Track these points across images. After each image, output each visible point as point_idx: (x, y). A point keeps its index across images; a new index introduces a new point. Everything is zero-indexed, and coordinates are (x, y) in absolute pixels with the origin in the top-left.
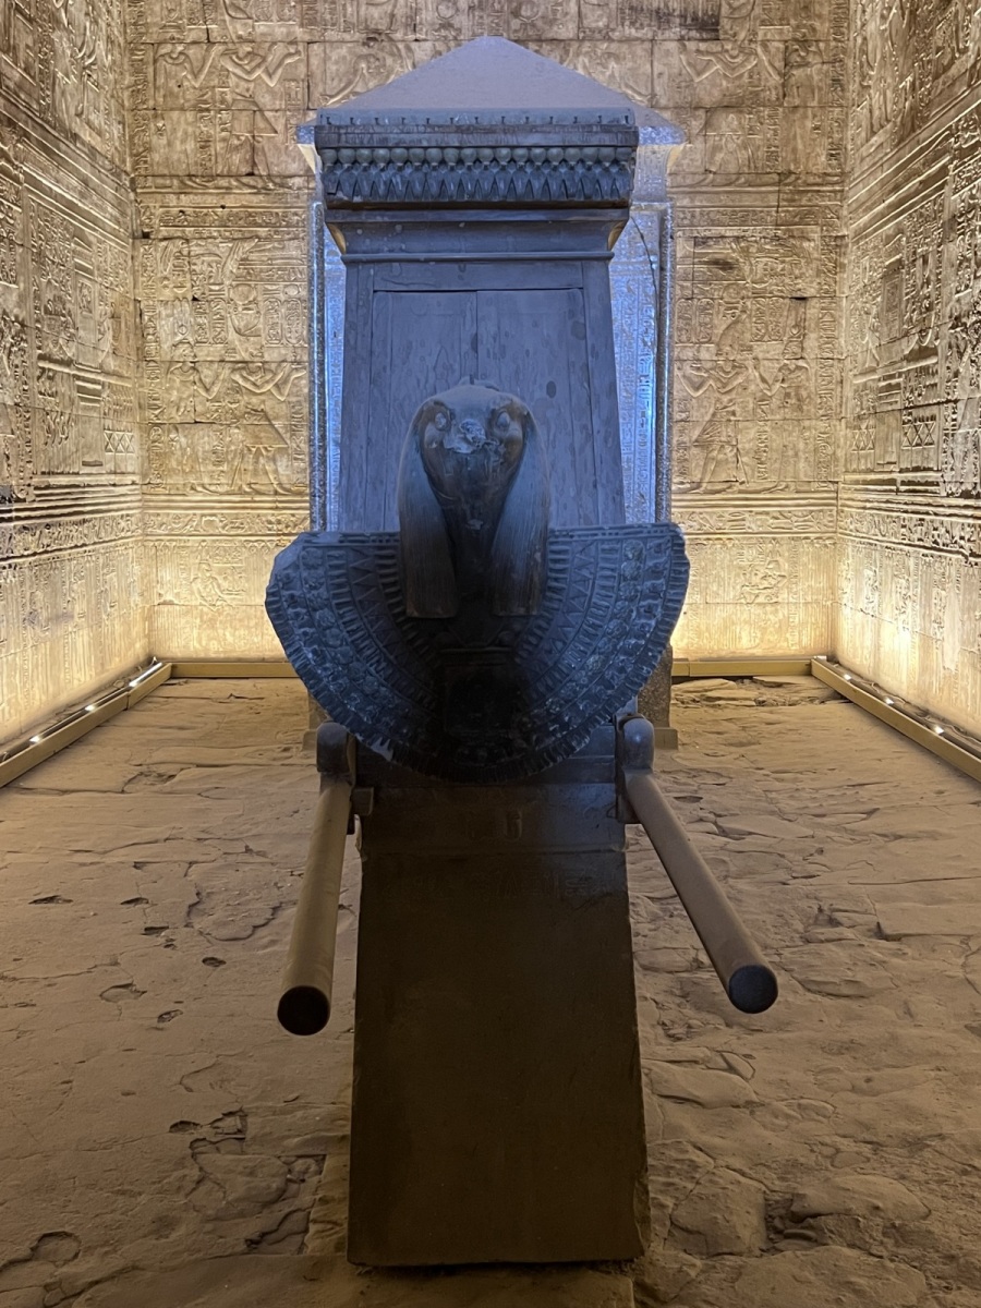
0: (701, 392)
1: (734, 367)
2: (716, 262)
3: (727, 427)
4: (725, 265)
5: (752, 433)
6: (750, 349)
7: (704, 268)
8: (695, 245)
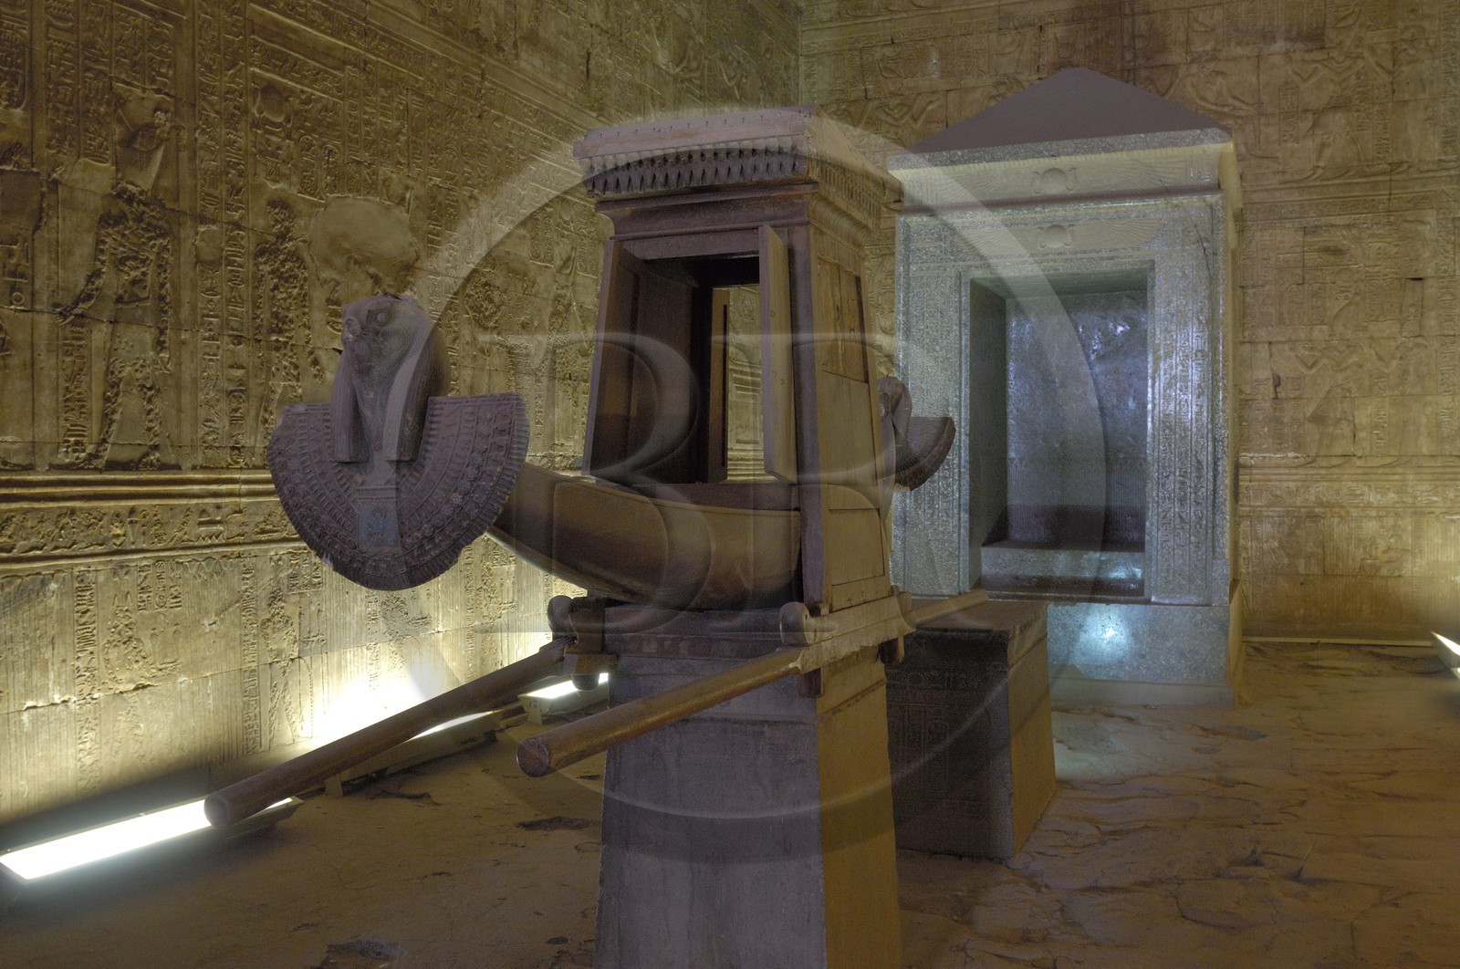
0: (1314, 371)
1: (1348, 346)
2: (1327, 250)
3: (1342, 402)
4: (1337, 252)
5: (1370, 409)
6: (1365, 329)
7: (1314, 256)
8: (1305, 234)
